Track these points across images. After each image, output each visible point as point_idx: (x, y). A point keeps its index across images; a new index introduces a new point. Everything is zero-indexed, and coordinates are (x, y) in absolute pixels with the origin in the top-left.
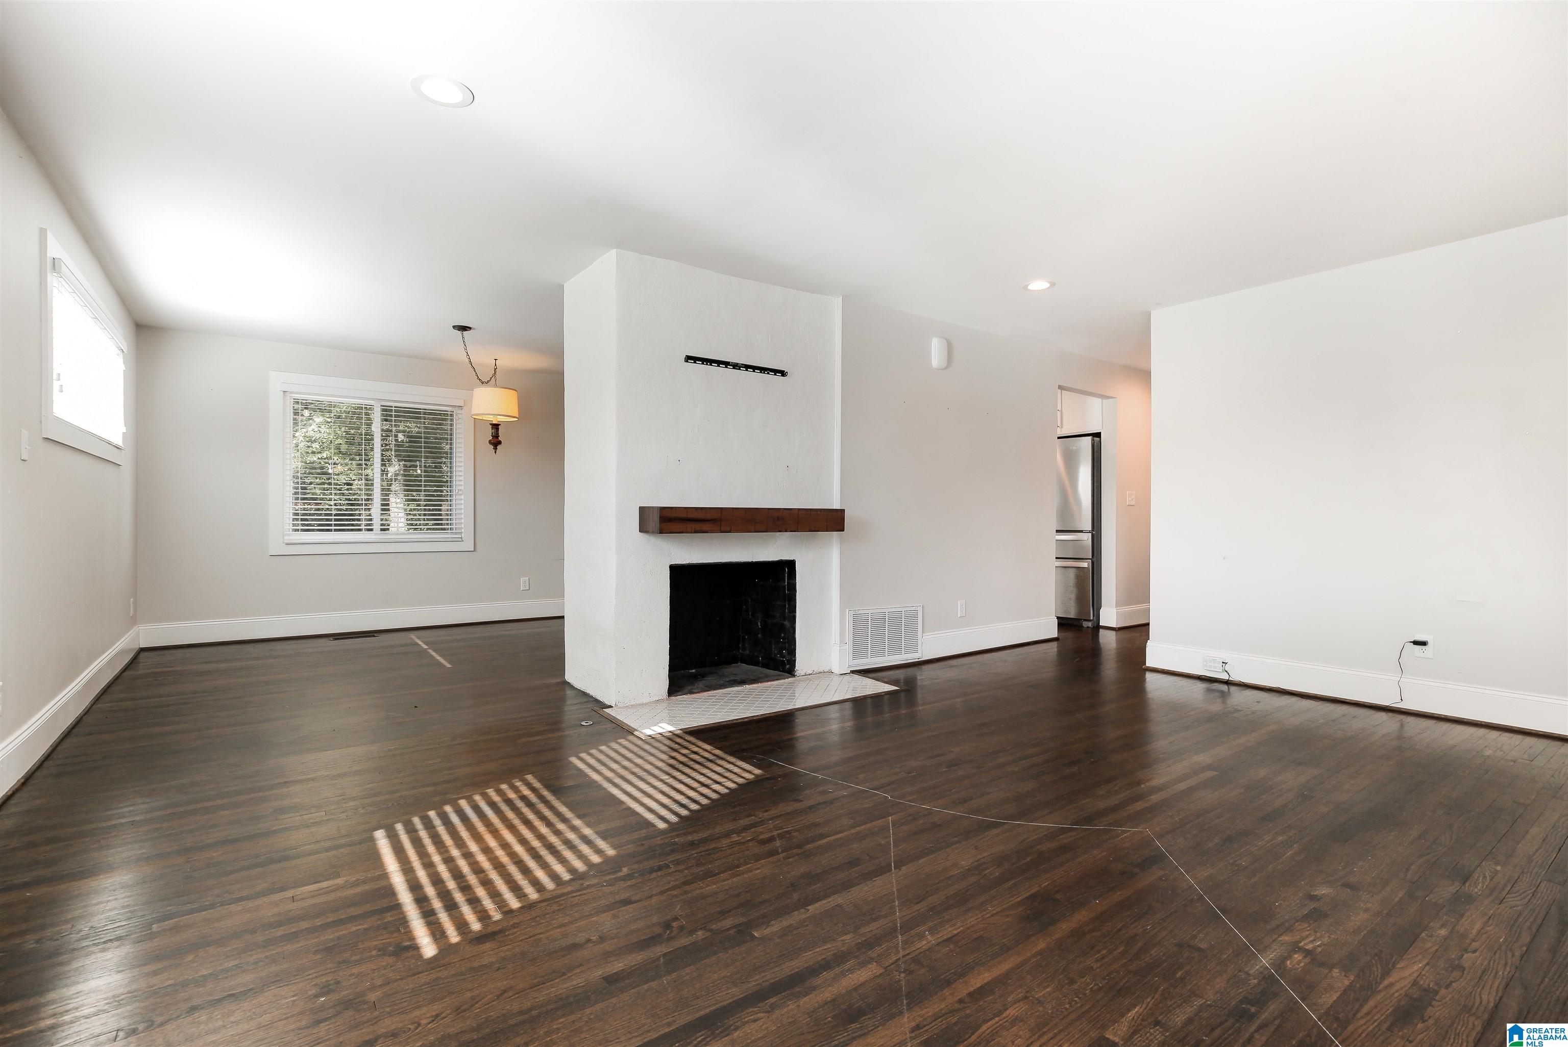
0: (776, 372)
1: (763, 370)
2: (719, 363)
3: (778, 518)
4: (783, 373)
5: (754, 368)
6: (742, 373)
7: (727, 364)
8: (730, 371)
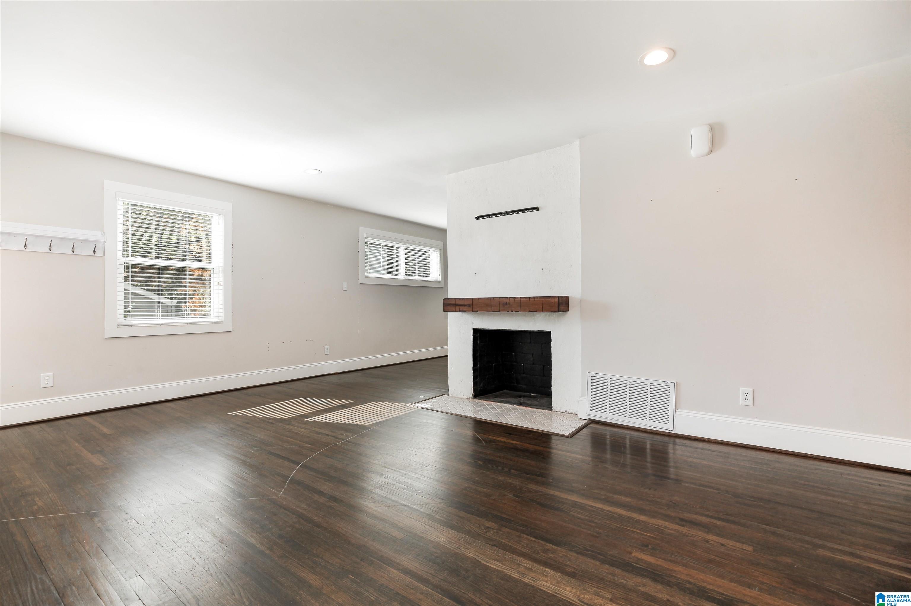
0: (532, 209)
1: (523, 211)
2: (496, 215)
3: (506, 303)
4: (537, 209)
5: (518, 211)
6: (511, 216)
7: (500, 214)
8: (504, 217)
